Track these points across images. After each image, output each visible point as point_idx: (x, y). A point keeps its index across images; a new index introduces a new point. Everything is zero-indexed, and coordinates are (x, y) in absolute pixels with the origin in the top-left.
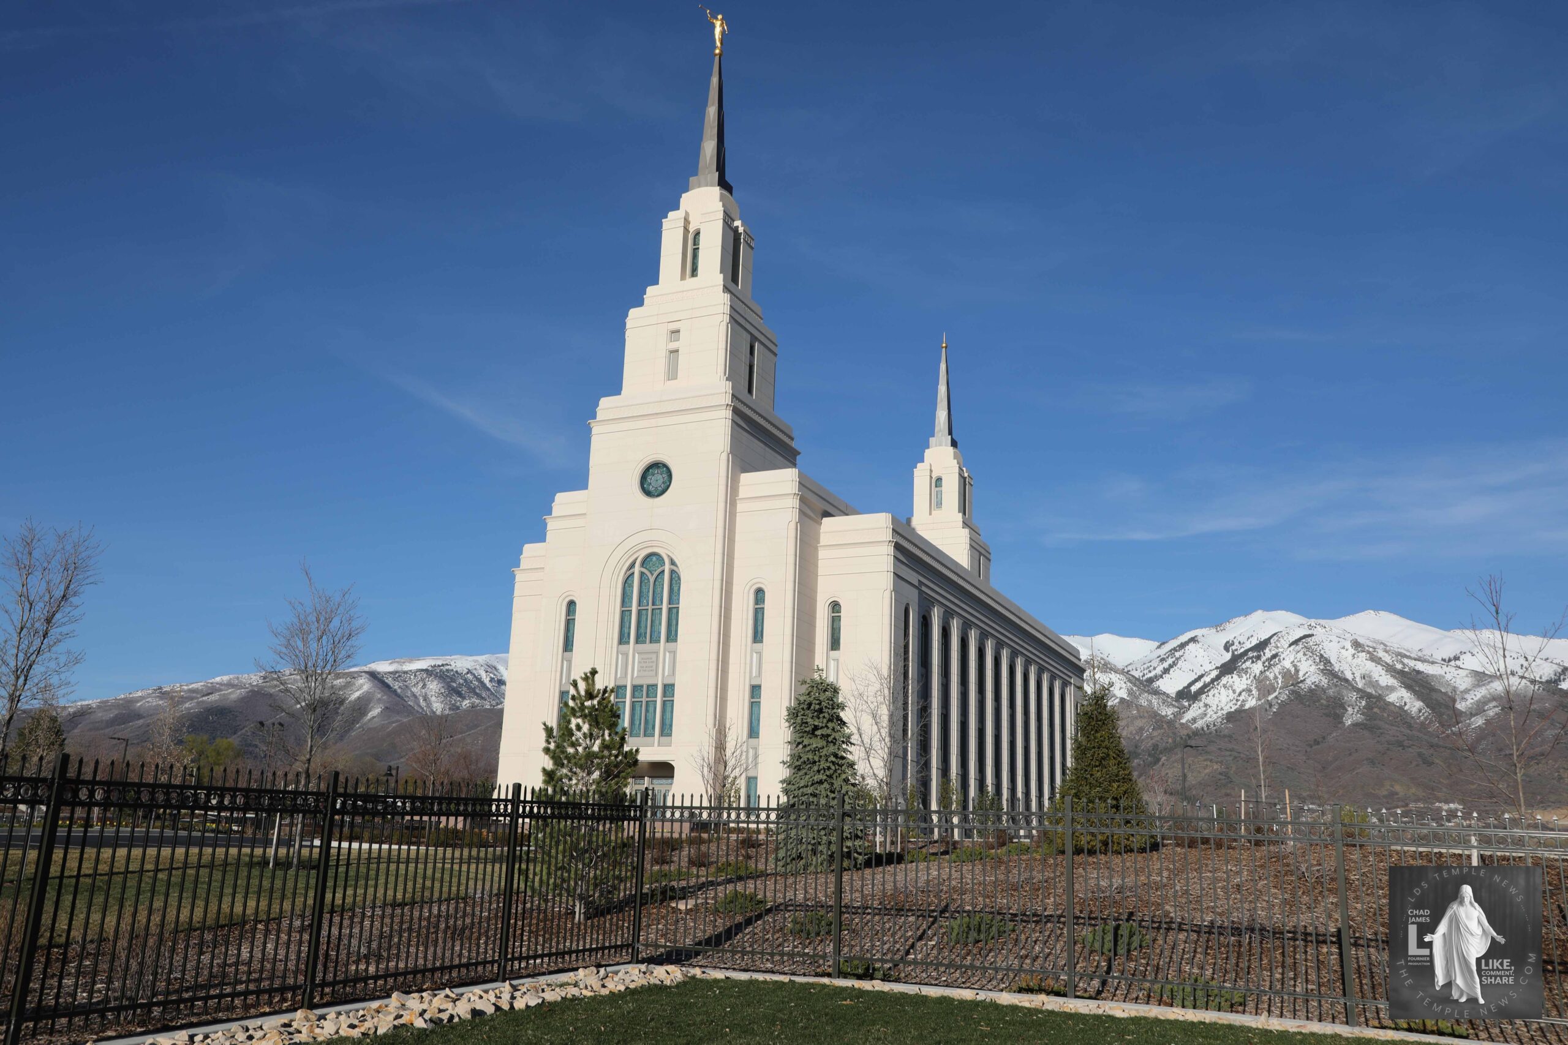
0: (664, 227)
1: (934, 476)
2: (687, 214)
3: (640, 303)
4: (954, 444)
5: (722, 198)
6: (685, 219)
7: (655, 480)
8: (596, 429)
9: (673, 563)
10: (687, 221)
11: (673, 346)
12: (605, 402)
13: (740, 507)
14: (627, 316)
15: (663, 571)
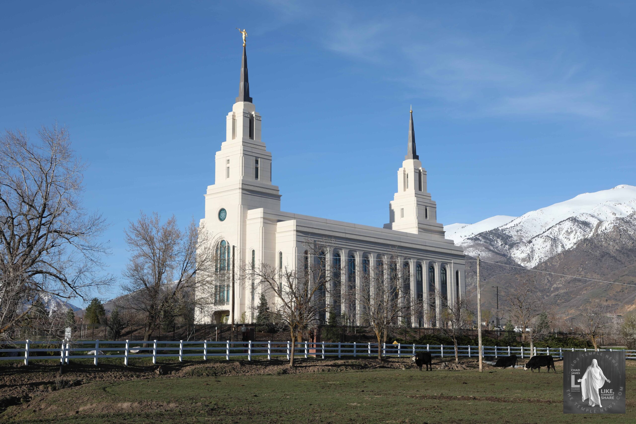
0: (227, 119)
1: (406, 173)
2: (234, 113)
3: (220, 149)
4: (415, 157)
5: (244, 105)
6: (233, 115)
7: (223, 215)
8: (207, 197)
9: (228, 243)
10: (234, 116)
11: (228, 165)
12: (209, 187)
13: (248, 222)
14: (215, 154)
15: (226, 247)
